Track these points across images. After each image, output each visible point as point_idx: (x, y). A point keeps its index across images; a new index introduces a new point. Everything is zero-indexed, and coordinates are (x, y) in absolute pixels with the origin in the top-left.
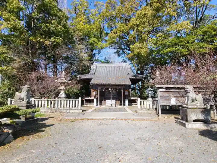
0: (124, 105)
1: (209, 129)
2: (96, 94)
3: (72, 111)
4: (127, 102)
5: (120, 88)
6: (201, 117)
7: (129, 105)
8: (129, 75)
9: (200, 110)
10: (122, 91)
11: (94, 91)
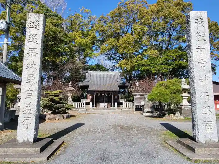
0: (114, 106)
1: (153, 115)
2: (92, 98)
3: (80, 110)
4: (116, 104)
5: (111, 94)
6: (150, 110)
7: (118, 106)
8: (118, 83)
9: (150, 107)
10: (113, 96)
11: (90, 96)
